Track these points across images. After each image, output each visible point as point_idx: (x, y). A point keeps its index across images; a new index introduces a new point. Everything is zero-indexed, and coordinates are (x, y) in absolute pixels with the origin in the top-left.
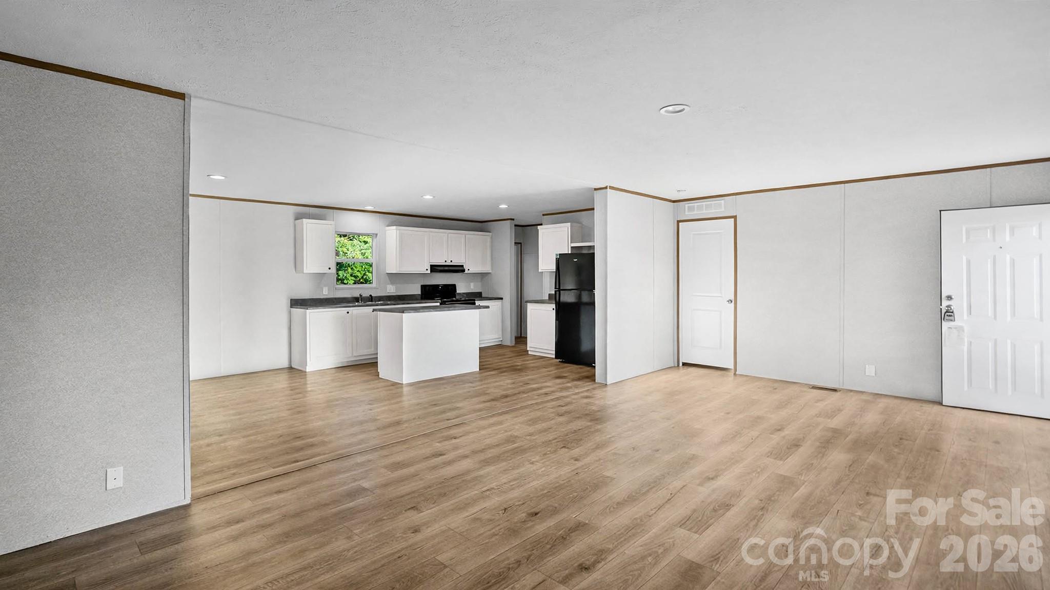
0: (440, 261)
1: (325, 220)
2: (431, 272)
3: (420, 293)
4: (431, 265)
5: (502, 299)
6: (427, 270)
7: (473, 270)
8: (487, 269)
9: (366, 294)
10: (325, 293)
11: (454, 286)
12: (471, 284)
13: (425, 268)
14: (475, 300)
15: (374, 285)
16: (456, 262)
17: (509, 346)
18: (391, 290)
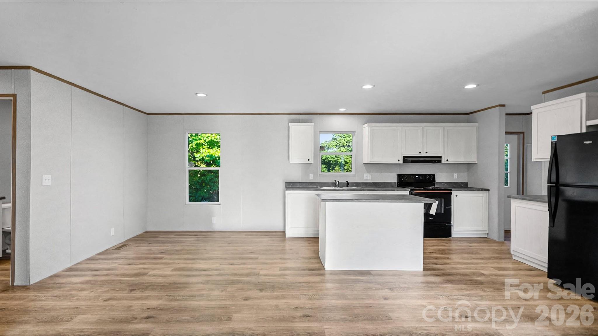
0: (414, 153)
1: (311, 122)
2: (403, 162)
3: (396, 181)
4: (403, 157)
5: (488, 190)
6: (399, 161)
7: (452, 160)
8: (472, 159)
9: (343, 180)
10: (311, 178)
11: (434, 176)
12: (455, 175)
13: (396, 158)
14: (451, 190)
15: (353, 173)
16: (432, 153)
17: (494, 241)
18: (368, 177)
